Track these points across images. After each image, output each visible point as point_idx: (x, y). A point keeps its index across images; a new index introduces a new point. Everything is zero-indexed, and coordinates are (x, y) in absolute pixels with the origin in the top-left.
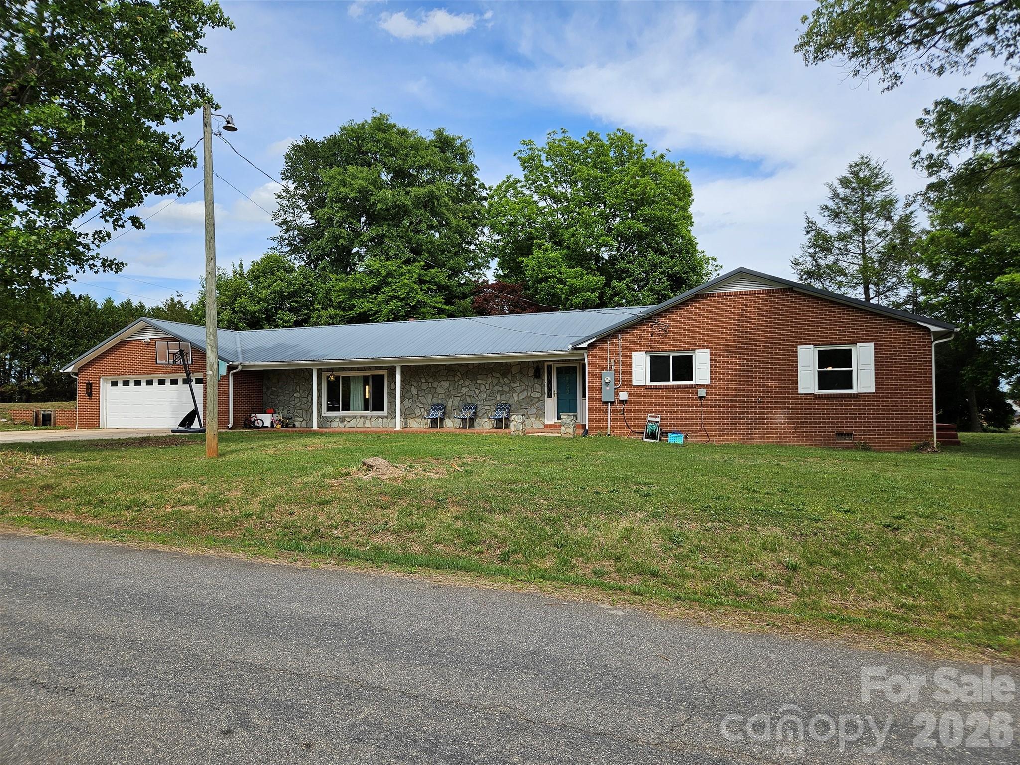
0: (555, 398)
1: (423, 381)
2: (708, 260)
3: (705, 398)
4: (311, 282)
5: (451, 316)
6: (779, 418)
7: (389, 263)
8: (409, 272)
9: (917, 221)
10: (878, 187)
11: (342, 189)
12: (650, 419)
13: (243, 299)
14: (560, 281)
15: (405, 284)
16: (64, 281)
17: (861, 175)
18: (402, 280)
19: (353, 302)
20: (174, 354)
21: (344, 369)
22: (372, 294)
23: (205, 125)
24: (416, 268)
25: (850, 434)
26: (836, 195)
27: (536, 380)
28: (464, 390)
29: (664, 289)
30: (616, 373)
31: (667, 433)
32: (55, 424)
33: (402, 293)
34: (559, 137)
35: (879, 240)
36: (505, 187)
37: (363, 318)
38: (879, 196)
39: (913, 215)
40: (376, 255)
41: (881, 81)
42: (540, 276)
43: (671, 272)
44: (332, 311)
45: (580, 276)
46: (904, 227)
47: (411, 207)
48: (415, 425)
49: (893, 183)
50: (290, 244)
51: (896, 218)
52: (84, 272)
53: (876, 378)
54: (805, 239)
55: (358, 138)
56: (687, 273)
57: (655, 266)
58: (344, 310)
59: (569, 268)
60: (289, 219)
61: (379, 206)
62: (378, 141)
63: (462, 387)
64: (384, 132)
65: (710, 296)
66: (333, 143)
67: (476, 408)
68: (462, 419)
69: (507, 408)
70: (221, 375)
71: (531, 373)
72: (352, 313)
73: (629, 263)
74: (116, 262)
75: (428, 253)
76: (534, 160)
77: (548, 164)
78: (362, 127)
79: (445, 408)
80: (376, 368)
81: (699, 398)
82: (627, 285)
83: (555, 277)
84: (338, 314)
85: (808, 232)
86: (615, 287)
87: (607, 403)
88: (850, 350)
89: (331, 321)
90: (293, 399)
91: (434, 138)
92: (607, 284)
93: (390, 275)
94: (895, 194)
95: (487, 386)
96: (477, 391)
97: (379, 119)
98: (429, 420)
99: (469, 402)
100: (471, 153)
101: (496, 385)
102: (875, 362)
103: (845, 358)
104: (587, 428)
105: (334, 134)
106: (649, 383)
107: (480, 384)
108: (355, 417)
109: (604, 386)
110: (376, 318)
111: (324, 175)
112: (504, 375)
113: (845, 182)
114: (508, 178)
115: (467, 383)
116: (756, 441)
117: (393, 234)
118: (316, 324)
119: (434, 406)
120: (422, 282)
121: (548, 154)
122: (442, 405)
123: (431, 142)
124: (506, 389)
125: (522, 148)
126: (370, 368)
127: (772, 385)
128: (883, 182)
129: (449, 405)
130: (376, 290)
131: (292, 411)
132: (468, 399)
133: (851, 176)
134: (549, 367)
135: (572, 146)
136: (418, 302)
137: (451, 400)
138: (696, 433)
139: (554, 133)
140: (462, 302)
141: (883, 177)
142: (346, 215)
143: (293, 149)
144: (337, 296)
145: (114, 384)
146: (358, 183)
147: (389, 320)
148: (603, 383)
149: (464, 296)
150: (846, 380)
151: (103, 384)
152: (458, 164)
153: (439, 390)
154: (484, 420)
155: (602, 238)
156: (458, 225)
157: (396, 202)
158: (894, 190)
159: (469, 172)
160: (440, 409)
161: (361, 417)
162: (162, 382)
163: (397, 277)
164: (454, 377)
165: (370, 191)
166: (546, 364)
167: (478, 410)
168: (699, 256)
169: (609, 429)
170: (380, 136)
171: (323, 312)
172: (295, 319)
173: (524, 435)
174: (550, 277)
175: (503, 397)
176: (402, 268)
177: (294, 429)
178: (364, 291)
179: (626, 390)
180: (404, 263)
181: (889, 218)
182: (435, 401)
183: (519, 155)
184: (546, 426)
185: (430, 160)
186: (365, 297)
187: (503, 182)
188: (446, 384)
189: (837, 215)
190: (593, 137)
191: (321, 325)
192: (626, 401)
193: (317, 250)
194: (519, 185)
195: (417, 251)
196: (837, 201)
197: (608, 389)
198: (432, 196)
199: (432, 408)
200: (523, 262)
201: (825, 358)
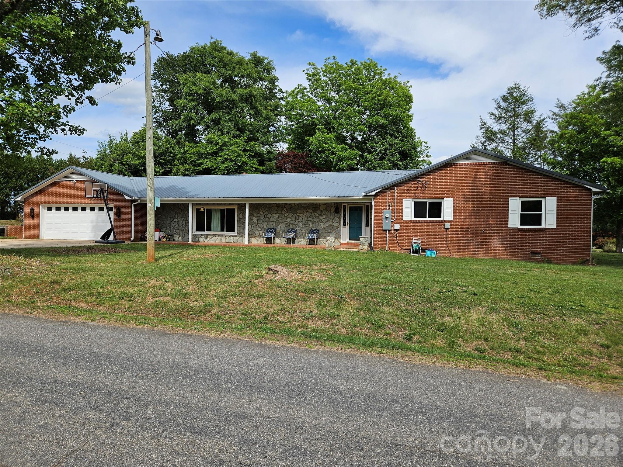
0: (347, 227)
1: (262, 213)
2: (422, 143)
3: (449, 228)
4: (173, 147)
5: (263, 172)
6: (495, 243)
7: (224, 137)
8: (237, 143)
9: (547, 124)
10: (524, 103)
11: (193, 88)
12: (414, 241)
13: (129, 156)
14: (333, 153)
15: (234, 151)
16: (44, 139)
17: (515, 95)
18: (233, 148)
19: (201, 161)
20: (97, 191)
21: (208, 204)
22: (213, 156)
23: (146, 35)
24: (241, 141)
25: (539, 253)
26: (499, 107)
27: (336, 215)
28: (288, 220)
29: (397, 160)
30: (393, 212)
31: (425, 250)
32: (7, 235)
33: (233, 157)
34: (332, 61)
35: (523, 135)
36: (297, 92)
37: (207, 172)
38: (525, 108)
39: (545, 121)
40: (215, 132)
41: (585, 32)
42: (320, 149)
43: (401, 149)
44: (187, 166)
45: (345, 150)
46: (538, 127)
47: (237, 101)
48: (256, 241)
49: (534, 100)
50: (157, 122)
51: (535, 122)
52: (57, 133)
53: (557, 219)
54: (480, 133)
55: (202, 55)
56: (410, 150)
57: (391, 146)
58: (194, 165)
59: (338, 145)
60: (157, 105)
61: (217, 100)
62: (215, 57)
63: (287, 218)
64: (219, 51)
65: (455, 165)
66: (185, 58)
67: (296, 231)
68: (287, 238)
69: (317, 232)
70: (157, 207)
71: (333, 210)
72: (200, 169)
73: (375, 143)
74: (80, 128)
75: (249, 131)
76: (315, 75)
77: (323, 78)
78: (204, 48)
79: (275, 231)
80: (230, 204)
81: (445, 228)
82: (374, 156)
83: (329, 150)
84: (191, 168)
85: (481, 128)
86: (367, 158)
87: (386, 230)
88: (541, 201)
89: (186, 173)
90: (173, 222)
91: (250, 58)
92: (362, 156)
93: (224, 144)
94: (534, 107)
95: (304, 218)
96: (297, 221)
97: (215, 43)
98: (265, 239)
99: (291, 227)
100: (274, 68)
101: (309, 217)
102: (557, 209)
103: (538, 206)
104: (372, 246)
105: (185, 52)
106: (413, 219)
107: (299, 216)
108: (215, 235)
109: (384, 220)
110: (216, 172)
111: (182, 77)
112: (315, 211)
113: (504, 99)
114: (299, 86)
115: (290, 215)
116: (481, 256)
117: (226, 118)
118: (176, 174)
119: (268, 229)
120: (245, 150)
121: (325, 72)
122: (274, 229)
123: (249, 60)
124: (316, 220)
125: (308, 67)
126: (225, 204)
127: (492, 222)
128: (527, 100)
129: (278, 229)
130: (215, 154)
131: (172, 230)
132: (291, 225)
133: (508, 95)
134: (345, 206)
135: (340, 67)
136: (244, 162)
137: (279, 226)
138: (443, 250)
139: (329, 58)
140: (270, 163)
141: (527, 97)
142: (196, 104)
143: (159, 60)
144: (191, 157)
145: (50, 209)
146: (203, 84)
147: (224, 174)
148: (384, 218)
149: (270, 160)
150: (538, 220)
151: (42, 209)
152: (265, 75)
153: (271, 219)
154: (301, 239)
155: (359, 127)
156: (268, 115)
157: (228, 98)
158: (534, 104)
159: (273, 81)
160: (272, 231)
161: (219, 235)
162: (84, 209)
163: (229, 146)
164: (282, 211)
165: (211, 89)
166: (343, 204)
167: (297, 232)
168: (417, 140)
169: (387, 247)
170: (216, 54)
171: (180, 166)
172: (163, 171)
173: (335, 250)
174: (326, 150)
175: (314, 225)
176: (232, 140)
177: (174, 242)
178: (208, 154)
179: (399, 223)
180: (232, 137)
181: (529, 122)
182: (269, 226)
183: (306, 71)
184: (342, 244)
185: (250, 71)
186: (209, 158)
187: (296, 88)
188: (276, 216)
189: (500, 118)
190: (353, 63)
191: (180, 175)
192: (398, 229)
193: (175, 127)
194: (305, 91)
195: (241, 130)
196: (499, 110)
197: (387, 221)
198: (251, 95)
199: (267, 231)
200: (309, 140)
201: (525, 206)
